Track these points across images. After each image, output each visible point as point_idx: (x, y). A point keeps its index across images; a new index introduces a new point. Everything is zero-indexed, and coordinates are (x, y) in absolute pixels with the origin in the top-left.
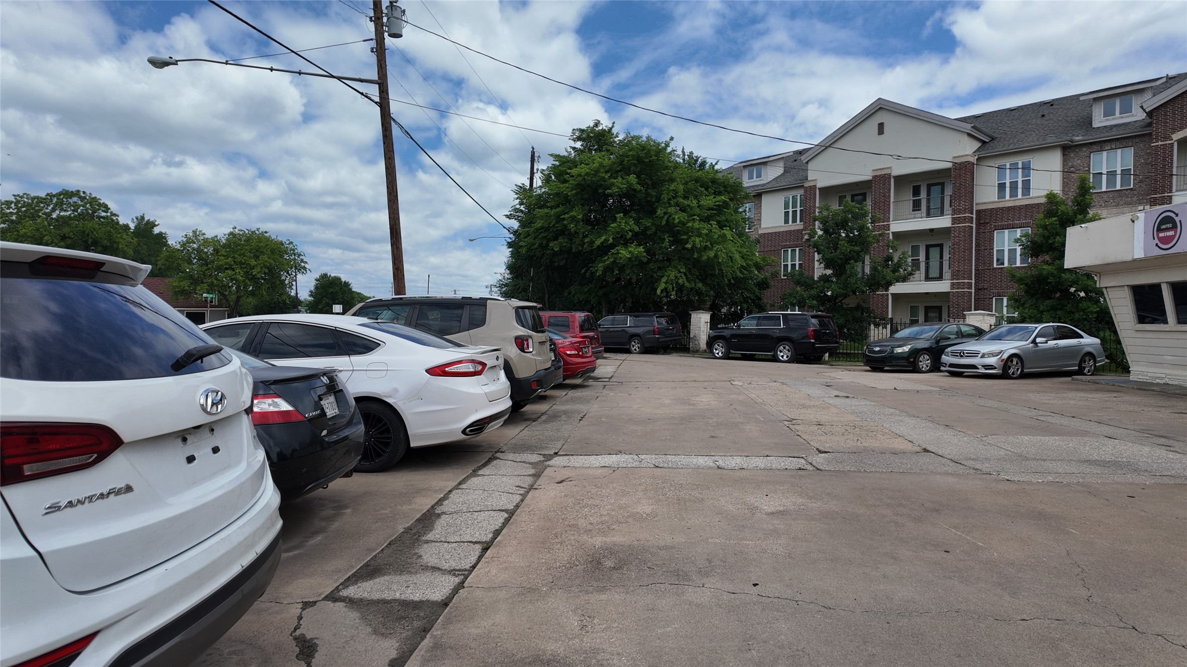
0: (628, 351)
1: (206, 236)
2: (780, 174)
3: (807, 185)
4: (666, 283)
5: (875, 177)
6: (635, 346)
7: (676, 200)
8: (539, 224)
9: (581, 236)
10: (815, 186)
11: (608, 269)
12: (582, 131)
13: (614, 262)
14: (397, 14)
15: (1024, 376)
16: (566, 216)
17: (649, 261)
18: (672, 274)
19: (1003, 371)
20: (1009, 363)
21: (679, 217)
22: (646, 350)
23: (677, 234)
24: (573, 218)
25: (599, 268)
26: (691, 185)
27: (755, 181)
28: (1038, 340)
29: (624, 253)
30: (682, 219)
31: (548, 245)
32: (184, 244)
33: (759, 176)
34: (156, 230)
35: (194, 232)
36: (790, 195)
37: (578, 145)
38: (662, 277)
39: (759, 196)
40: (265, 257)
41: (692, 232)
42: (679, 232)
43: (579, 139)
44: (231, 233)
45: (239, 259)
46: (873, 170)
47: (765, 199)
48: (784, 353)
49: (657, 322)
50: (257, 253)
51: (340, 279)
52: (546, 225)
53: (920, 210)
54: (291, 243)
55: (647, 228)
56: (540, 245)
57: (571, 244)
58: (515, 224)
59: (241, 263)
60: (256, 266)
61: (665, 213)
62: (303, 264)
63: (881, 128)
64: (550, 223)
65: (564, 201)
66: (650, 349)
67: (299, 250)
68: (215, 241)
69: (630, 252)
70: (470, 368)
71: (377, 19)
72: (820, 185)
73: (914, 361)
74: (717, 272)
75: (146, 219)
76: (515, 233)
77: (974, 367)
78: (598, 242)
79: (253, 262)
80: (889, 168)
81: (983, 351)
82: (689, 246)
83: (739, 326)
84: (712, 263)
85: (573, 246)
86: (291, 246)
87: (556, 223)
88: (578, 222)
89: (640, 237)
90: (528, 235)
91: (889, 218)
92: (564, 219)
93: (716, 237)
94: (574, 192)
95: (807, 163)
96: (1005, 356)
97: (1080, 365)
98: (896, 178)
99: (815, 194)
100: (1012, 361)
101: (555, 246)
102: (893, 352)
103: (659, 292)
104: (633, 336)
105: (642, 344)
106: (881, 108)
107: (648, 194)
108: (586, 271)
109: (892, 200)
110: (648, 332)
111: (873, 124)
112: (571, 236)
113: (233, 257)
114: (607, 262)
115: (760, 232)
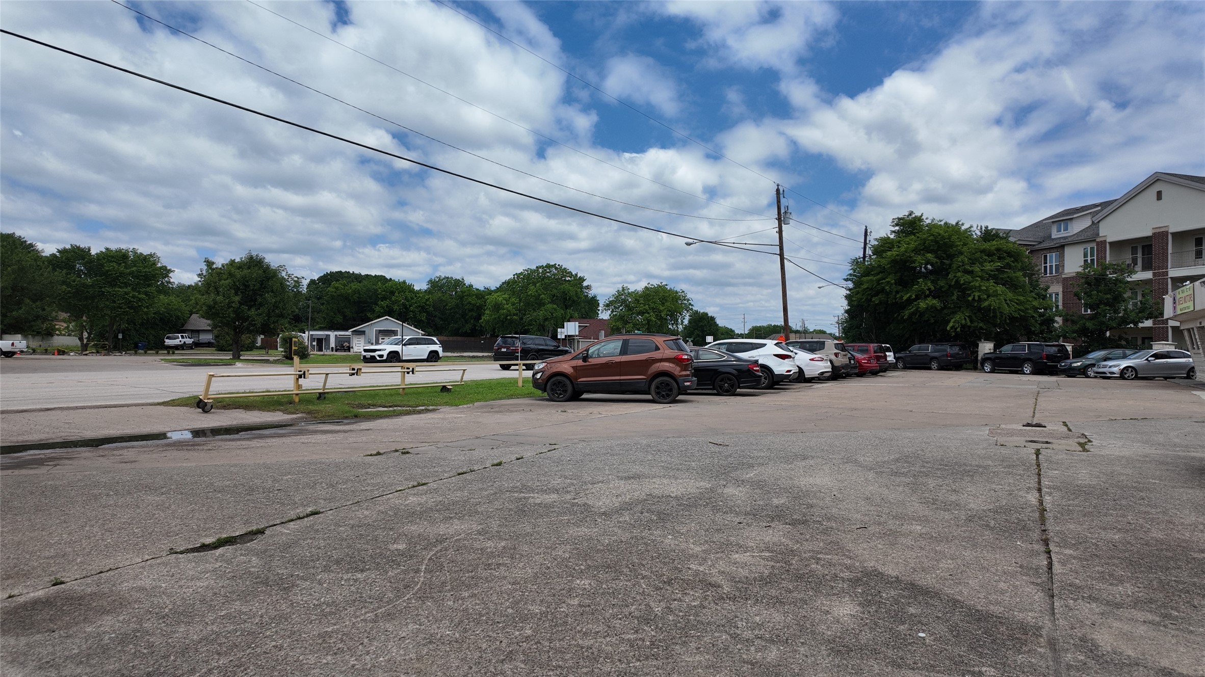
0: (930, 369)
1: (630, 291)
2: (1087, 226)
3: (1098, 240)
4: (954, 322)
5: (1154, 234)
6: (934, 365)
7: (963, 267)
8: (865, 286)
9: (894, 294)
10: (1105, 241)
11: (913, 314)
12: (899, 219)
13: (917, 310)
14: (788, 215)
15: (1137, 378)
16: (884, 281)
17: (942, 309)
18: (957, 317)
19: (1120, 374)
20: (1125, 371)
21: (964, 278)
22: (942, 368)
23: (963, 289)
24: (888, 282)
25: (906, 313)
26: (978, 255)
27: (1063, 234)
28: (1150, 359)
29: (922, 305)
30: (967, 280)
31: (871, 300)
32: (617, 296)
33: (1066, 229)
34: (585, 284)
35: (623, 288)
36: (1089, 246)
37: (897, 228)
38: (952, 318)
39: (1062, 247)
40: (668, 304)
41: (975, 288)
42: (966, 289)
43: (897, 225)
44: (646, 287)
45: (652, 305)
46: (1153, 229)
47: (1068, 251)
48: (1027, 369)
49: (951, 350)
50: (664, 300)
51: (707, 314)
52: (870, 287)
53: (1201, 258)
54: (683, 292)
55: (942, 287)
56: (867, 299)
57: (888, 298)
58: (850, 285)
59: (653, 309)
60: (664, 310)
61: (955, 277)
62: (690, 306)
63: (1159, 195)
64: (873, 285)
65: (882, 270)
66: (945, 366)
67: (688, 296)
68: (635, 293)
69: (927, 303)
70: (820, 359)
71: (779, 219)
72: (1109, 240)
73: (1084, 371)
74: (992, 314)
75: (579, 276)
76: (850, 290)
77: (1105, 373)
78: (905, 298)
79: (662, 308)
80: (1167, 226)
81: (1111, 364)
82: (970, 299)
83: (1001, 352)
84: (988, 309)
85: (889, 300)
86: (683, 294)
87: (877, 285)
88: (892, 284)
89: (935, 294)
90: (858, 293)
91: (1167, 266)
92: (882, 283)
93: (991, 291)
94: (889, 266)
95: (1099, 222)
96: (1122, 367)
97: (1188, 373)
98: (1174, 234)
99: (1105, 247)
100: (1128, 370)
101: (876, 300)
102: (1071, 366)
103: (948, 328)
104: (933, 359)
105: (939, 363)
106: (1158, 179)
107: (942, 263)
108: (898, 315)
109: (1170, 251)
110: (943, 356)
111: (1152, 192)
112: (888, 294)
113: (648, 304)
114: (912, 310)
115: (1063, 276)
